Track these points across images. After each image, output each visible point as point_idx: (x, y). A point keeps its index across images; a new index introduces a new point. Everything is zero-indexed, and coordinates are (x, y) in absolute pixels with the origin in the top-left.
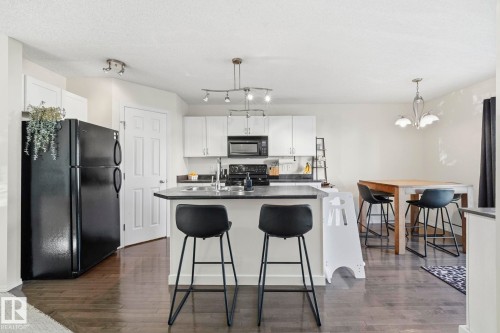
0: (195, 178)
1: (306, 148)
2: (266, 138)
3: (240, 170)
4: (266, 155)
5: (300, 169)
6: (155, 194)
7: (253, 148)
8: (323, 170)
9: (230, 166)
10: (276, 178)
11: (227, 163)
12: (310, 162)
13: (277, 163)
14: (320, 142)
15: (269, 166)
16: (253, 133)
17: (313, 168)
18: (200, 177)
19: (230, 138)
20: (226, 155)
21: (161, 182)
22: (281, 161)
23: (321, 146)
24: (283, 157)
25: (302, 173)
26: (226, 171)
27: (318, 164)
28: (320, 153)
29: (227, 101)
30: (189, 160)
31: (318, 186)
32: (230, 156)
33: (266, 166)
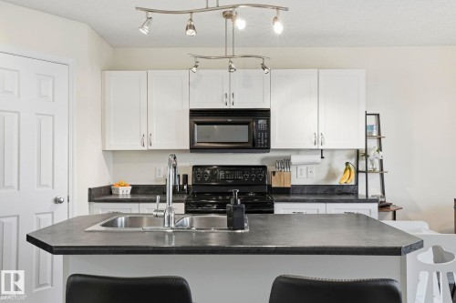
0: (125, 192)
1: (344, 133)
2: (265, 114)
3: (214, 176)
4: (266, 147)
5: (332, 175)
6: (30, 239)
7: (240, 133)
8: (378, 176)
9: (195, 168)
10: (287, 193)
11: (187, 163)
12: (353, 162)
13: (286, 162)
14: (372, 120)
15: (270, 169)
16: (240, 104)
17: (357, 172)
18: (135, 189)
19: (194, 113)
20: (188, 147)
21: (57, 201)
22: (295, 159)
23: (375, 131)
24: (298, 151)
25: (336, 183)
26: (186, 177)
27: (370, 167)
28: (373, 144)
29: (191, 32)
30: (114, 156)
31: (371, 210)
32: (194, 149)
33: (264, 168)
